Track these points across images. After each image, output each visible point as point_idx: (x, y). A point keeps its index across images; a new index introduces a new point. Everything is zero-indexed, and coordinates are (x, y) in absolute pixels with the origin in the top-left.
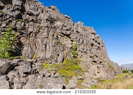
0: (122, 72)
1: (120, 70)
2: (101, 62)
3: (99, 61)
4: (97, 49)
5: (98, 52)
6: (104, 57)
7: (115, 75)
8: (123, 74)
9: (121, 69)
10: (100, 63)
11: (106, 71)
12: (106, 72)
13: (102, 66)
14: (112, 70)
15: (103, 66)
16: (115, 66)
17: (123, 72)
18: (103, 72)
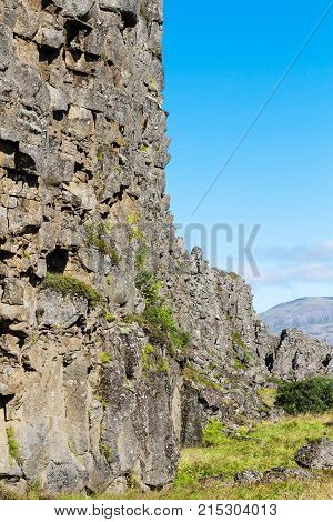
0: (269, 396)
1: (257, 370)
2: (57, 259)
3: (46, 240)
4: (47, 53)
5: (55, 98)
6: (114, 178)
7: (193, 436)
8: (280, 419)
9: (269, 361)
10: (41, 270)
11: (105, 389)
12: (92, 401)
13: (60, 309)
14: (170, 366)
15: (73, 308)
16: (214, 311)
17: (281, 401)
18: (58, 398)
